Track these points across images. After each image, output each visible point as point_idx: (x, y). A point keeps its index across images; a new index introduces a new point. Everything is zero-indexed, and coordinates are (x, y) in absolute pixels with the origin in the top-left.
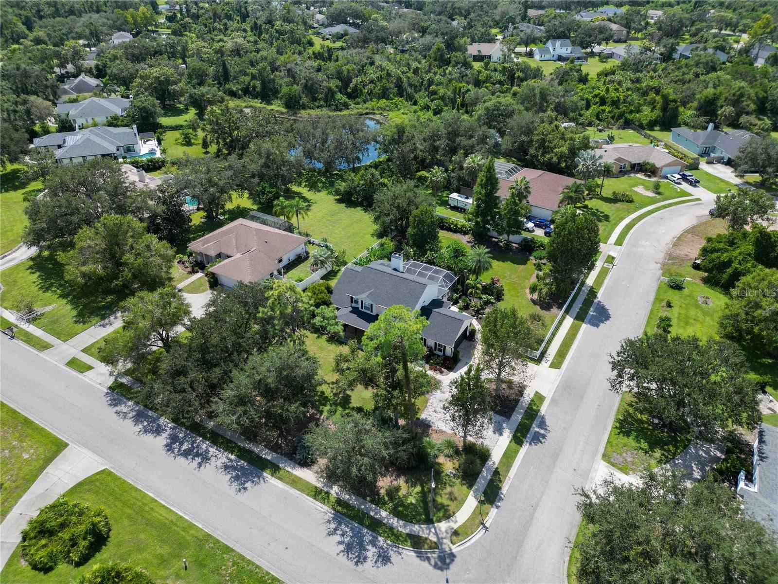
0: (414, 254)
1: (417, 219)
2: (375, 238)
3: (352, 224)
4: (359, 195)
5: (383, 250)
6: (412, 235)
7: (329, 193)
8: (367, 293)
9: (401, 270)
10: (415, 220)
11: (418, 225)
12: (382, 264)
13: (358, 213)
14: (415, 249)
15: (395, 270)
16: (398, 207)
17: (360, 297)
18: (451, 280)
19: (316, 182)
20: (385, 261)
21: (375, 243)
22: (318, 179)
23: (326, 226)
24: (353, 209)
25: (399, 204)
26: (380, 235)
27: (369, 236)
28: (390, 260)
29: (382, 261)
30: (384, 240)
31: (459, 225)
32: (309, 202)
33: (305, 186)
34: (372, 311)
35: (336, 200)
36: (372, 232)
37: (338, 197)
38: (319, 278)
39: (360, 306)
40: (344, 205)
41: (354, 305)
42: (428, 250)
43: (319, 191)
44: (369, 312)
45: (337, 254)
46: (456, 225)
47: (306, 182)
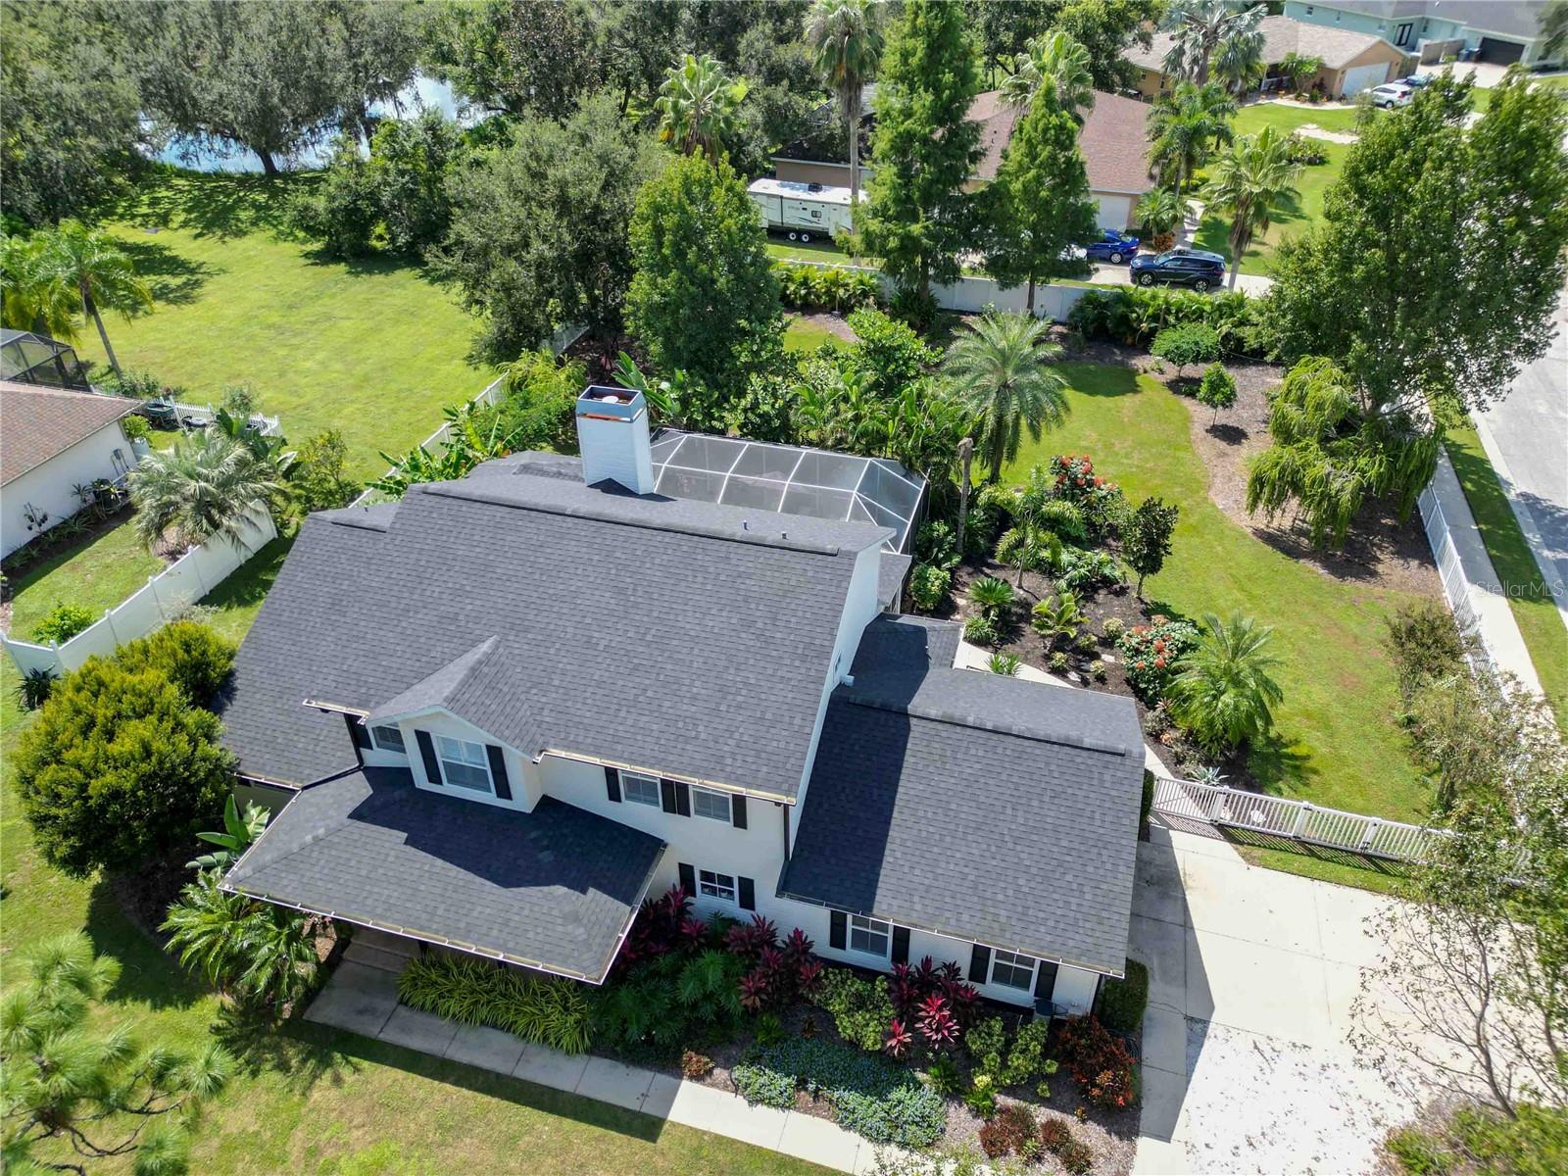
0: (685, 402)
1: (669, 221)
2: (484, 367)
3: (377, 330)
4: (398, 222)
5: (526, 404)
6: (656, 311)
7: (281, 237)
8: (454, 673)
9: (648, 483)
10: (658, 232)
11: (680, 254)
12: (526, 469)
13: (404, 287)
14: (680, 375)
15: (610, 487)
16: (563, 205)
17: (407, 709)
18: (901, 498)
19: (229, 209)
20: (545, 455)
21: (488, 387)
22: (241, 200)
23: (262, 351)
24: (378, 278)
25: (563, 185)
26: (503, 350)
27: (458, 366)
28: (570, 447)
29: (526, 457)
30: (521, 365)
31: (818, 283)
32: (192, 271)
33: (185, 224)
34: (504, 791)
35: (307, 255)
36: (467, 347)
37: (317, 246)
38: (189, 595)
39: (414, 759)
40: (342, 267)
41: (378, 756)
42: (750, 367)
43: (240, 233)
44: (489, 798)
45: (290, 455)
46: (805, 283)
47: (188, 211)
